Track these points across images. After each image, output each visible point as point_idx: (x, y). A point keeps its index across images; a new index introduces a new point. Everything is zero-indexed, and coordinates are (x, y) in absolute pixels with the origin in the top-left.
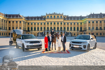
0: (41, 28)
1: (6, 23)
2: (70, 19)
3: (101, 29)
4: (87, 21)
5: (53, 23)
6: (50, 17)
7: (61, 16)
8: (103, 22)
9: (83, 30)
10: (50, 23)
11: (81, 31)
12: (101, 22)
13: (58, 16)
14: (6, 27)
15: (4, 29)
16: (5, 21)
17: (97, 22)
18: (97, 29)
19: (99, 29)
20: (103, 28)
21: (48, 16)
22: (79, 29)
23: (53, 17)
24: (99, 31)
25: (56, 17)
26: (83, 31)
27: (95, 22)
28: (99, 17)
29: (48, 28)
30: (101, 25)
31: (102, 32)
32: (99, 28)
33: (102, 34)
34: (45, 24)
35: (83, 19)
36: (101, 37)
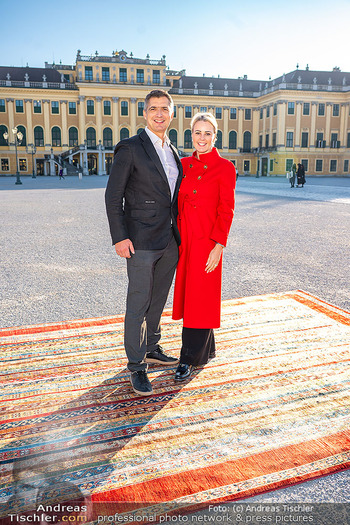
0: (56, 132)
2: (196, 92)
3: (335, 141)
5: (115, 108)
6: (97, 72)
7: (156, 72)
8: (344, 111)
9: (255, 144)
10: (99, 107)
11: (247, 149)
12: (336, 109)
13: (140, 71)
17: (322, 110)
18: (320, 142)
19: (327, 144)
20: (343, 139)
21: (89, 69)
22: (240, 143)
23: (114, 73)
24: (327, 150)
25: (131, 74)
26: (256, 150)
27: (314, 107)
28: (330, 88)
29: (91, 132)
30: (336, 124)
31: (340, 157)
32: (327, 138)
33: (340, 167)
34: (72, 111)
35: (255, 94)
36: (335, 176)
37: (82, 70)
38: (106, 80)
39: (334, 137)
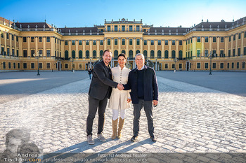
0: (95, 53)
1: (17, 40)
2: (156, 34)
3: (222, 54)
4: (193, 37)
5: (120, 42)
6: (112, 27)
7: (138, 26)
8: (226, 40)
9: (184, 56)
10: (112, 42)
11: (180, 58)
12: (222, 39)
13: (131, 26)
14: (17, 51)
15: (13, 55)
16: (15, 37)
17: (214, 40)
18: (214, 55)
19: (218, 55)
20: (226, 53)
21: (109, 26)
22: (177, 56)
23: (120, 27)
24: (218, 58)
25: (127, 28)
26: (184, 59)
27: (211, 39)
28: (218, 30)
30: (222, 46)
31: (225, 61)
32: (218, 53)
33: (225, 67)
34: (102, 44)
35: (184, 34)
36: (223, 71)
37: (106, 27)
38: (116, 30)
39: (222, 52)
